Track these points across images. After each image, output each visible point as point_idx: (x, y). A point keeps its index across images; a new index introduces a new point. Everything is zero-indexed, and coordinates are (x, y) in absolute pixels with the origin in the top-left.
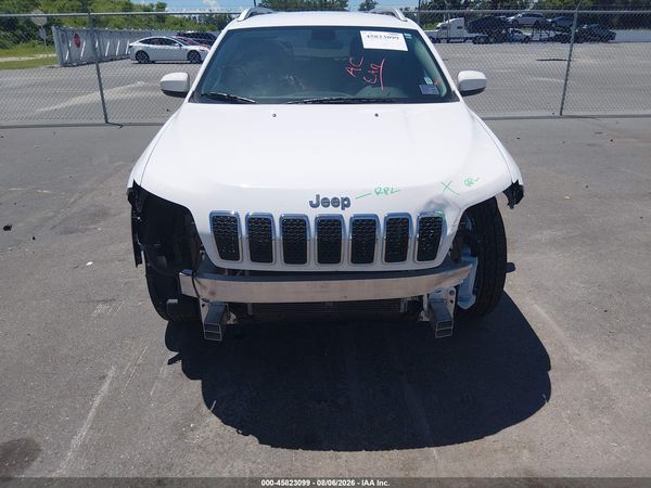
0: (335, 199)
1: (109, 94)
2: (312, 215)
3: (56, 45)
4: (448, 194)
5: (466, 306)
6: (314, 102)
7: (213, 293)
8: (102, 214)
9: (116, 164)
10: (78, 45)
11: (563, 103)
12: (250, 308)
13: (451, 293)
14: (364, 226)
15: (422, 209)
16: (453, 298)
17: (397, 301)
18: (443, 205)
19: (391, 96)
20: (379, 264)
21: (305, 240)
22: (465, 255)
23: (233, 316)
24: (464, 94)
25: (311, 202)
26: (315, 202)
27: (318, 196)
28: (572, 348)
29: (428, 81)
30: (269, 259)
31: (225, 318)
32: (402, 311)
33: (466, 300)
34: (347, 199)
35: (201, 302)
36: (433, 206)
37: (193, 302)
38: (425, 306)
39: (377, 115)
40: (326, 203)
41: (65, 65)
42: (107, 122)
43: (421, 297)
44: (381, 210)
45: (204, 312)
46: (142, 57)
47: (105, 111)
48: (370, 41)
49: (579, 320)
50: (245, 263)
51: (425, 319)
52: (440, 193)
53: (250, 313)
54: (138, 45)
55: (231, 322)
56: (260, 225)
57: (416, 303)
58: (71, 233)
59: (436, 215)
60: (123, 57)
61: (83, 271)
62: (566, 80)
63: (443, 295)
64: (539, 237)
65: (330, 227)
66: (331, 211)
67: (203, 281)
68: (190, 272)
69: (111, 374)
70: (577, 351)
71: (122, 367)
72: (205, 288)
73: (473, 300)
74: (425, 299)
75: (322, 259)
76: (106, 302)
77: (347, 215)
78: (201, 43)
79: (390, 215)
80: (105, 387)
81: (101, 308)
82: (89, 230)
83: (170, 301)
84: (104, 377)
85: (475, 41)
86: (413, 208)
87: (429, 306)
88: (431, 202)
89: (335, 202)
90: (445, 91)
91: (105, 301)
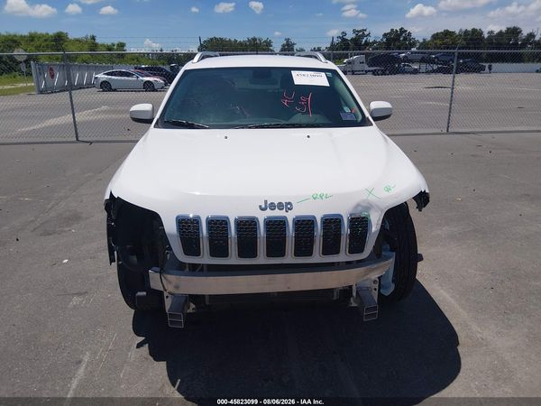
0: (280, 203)
1: (80, 117)
2: (262, 217)
3: (34, 75)
4: (371, 198)
5: (387, 293)
6: (257, 127)
7: (177, 287)
8: (75, 218)
9: (86, 175)
10: (53, 76)
11: (449, 123)
12: (207, 299)
13: (375, 282)
14: (305, 225)
15: (351, 211)
16: (377, 286)
17: (331, 290)
18: (369, 207)
19: (317, 122)
20: (317, 257)
21: (256, 238)
22: (385, 250)
23: (193, 306)
24: (375, 119)
25: (260, 206)
26: (263, 206)
27: (266, 202)
28: (475, 327)
29: (347, 110)
30: (225, 254)
31: (186, 308)
32: (335, 298)
33: (387, 288)
34: (290, 203)
35: (166, 294)
36: (360, 208)
37: (159, 295)
38: (354, 294)
39: (308, 137)
40: (272, 206)
41: (41, 92)
42: (77, 140)
43: (351, 287)
44: (318, 212)
45: (168, 303)
46: (106, 86)
47: (76, 131)
48: (300, 79)
49: (478, 303)
50: (205, 259)
51: (354, 305)
52: (365, 198)
53: (207, 303)
54: (102, 76)
55: (190, 311)
56: (218, 225)
57: (347, 292)
58: (49, 234)
59: (362, 216)
60: (89, 85)
61: (60, 268)
62: (451, 104)
63: (368, 284)
64: (439, 232)
65: (276, 226)
66: (277, 213)
67: (169, 277)
68: (158, 269)
69: (86, 359)
70: (479, 330)
71: (96, 353)
72: (170, 282)
73: (392, 287)
74: (354, 288)
75: (270, 254)
76: (81, 294)
77: (290, 216)
78: (155, 75)
79: (325, 216)
80: (81, 371)
81: (76, 300)
82: (65, 232)
83: (139, 294)
84: (80, 362)
85: (375, 73)
86: (344, 210)
87: (357, 293)
88: (358, 205)
89: (280, 206)
90: (360, 118)
91: (79, 294)
